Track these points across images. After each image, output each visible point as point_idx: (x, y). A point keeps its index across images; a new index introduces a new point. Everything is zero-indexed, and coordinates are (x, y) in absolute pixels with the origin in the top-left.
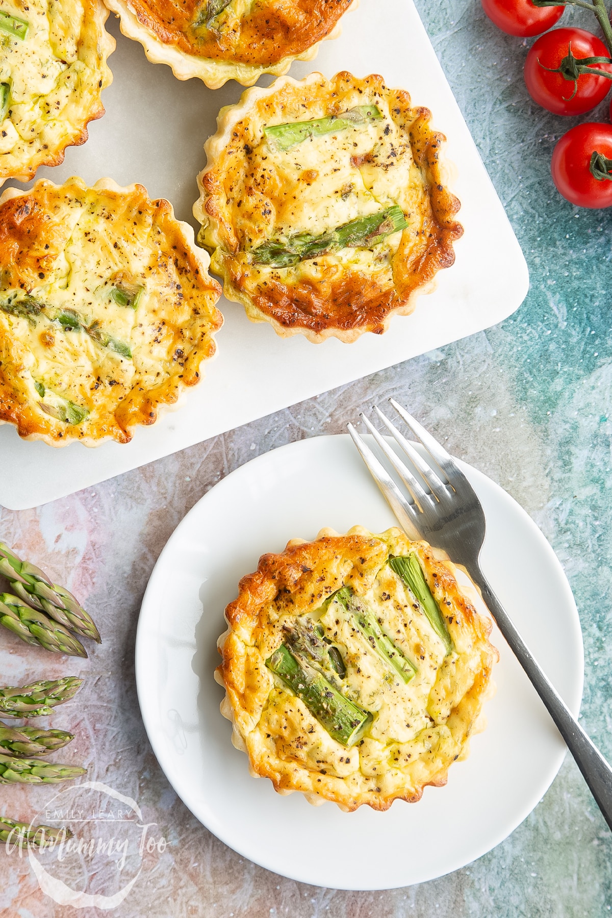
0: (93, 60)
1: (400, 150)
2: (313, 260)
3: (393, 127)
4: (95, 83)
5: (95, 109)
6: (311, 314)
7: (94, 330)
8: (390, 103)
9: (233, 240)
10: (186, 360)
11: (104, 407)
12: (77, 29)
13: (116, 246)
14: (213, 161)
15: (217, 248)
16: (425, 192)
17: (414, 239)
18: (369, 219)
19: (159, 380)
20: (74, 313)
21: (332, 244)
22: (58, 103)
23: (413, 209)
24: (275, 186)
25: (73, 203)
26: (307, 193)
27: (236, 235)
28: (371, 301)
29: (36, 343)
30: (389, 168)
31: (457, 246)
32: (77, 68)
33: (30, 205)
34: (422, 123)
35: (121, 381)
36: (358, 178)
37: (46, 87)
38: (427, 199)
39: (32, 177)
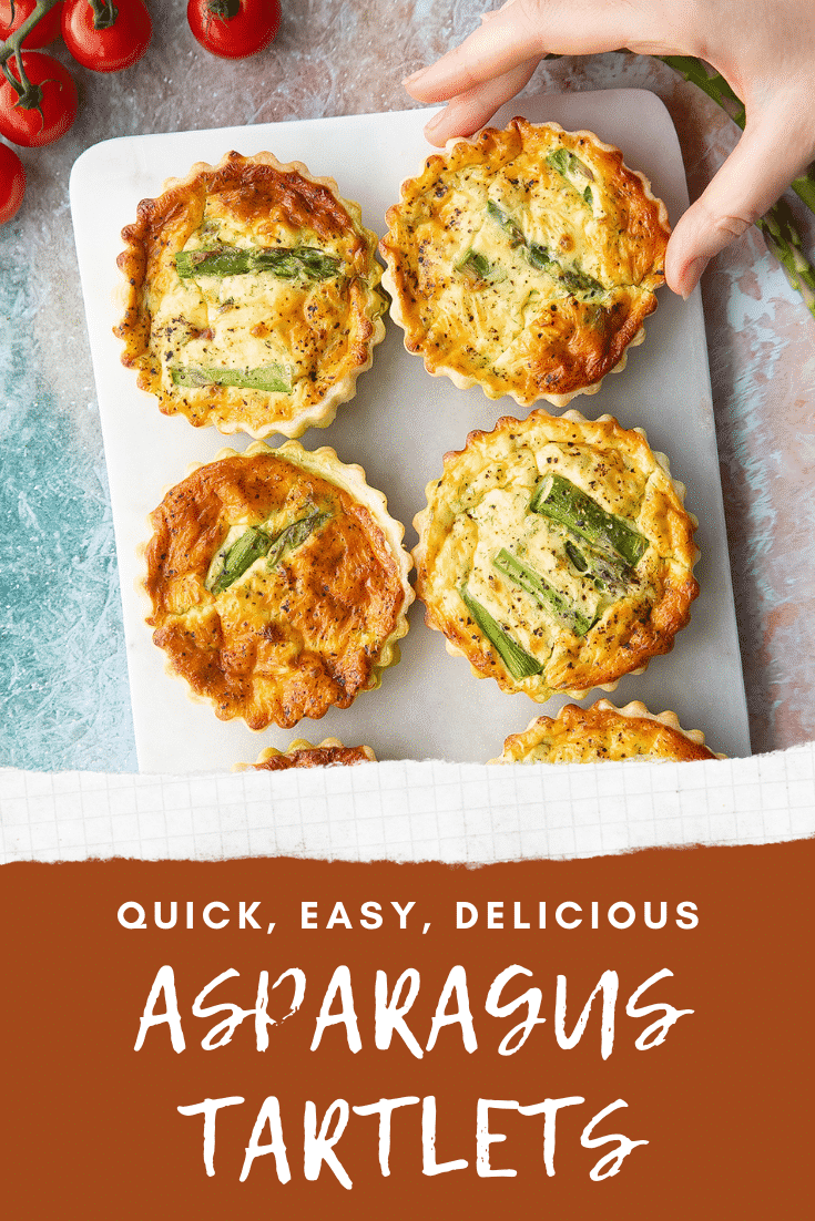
0: (441, 509)
1: (162, 333)
2: (281, 245)
3: (163, 357)
4: (445, 487)
5: (452, 461)
6: (297, 193)
7: (517, 240)
8: (159, 381)
9: (354, 291)
10: (434, 185)
11: (531, 161)
12: (448, 544)
13: (471, 319)
14: (351, 376)
15: (371, 288)
16: (149, 284)
17: (173, 238)
18: (212, 272)
19: (467, 171)
20: (532, 263)
21: (257, 256)
22: (487, 476)
23: (166, 269)
24: (297, 332)
25: (502, 373)
26: (267, 316)
27: (349, 296)
28: (234, 189)
29: (578, 243)
30: (178, 317)
31: (132, 218)
32: (458, 506)
33: (545, 383)
34: (133, 352)
35: (505, 182)
36: (213, 317)
37: (494, 496)
38: (149, 276)
39: (534, 413)
